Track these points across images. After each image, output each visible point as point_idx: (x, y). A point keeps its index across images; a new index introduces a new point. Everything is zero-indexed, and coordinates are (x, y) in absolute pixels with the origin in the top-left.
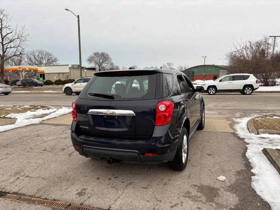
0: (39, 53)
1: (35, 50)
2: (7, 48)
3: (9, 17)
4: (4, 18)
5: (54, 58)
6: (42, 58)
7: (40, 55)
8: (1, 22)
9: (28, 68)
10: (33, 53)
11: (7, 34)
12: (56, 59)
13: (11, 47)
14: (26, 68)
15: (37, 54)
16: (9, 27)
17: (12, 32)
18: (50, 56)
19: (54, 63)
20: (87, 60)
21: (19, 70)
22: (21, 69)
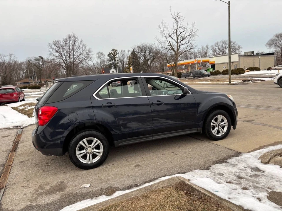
0: (223, 43)
1: (220, 41)
2: (180, 46)
3: (183, 18)
4: (179, 20)
5: (237, 46)
6: (225, 48)
7: (224, 46)
8: (177, 23)
9: (203, 60)
10: (217, 44)
11: (181, 33)
12: (239, 47)
13: (182, 45)
14: (200, 61)
15: (221, 44)
16: (183, 27)
17: (184, 31)
18: (233, 45)
19: (237, 51)
20: (266, 44)
21: (195, 62)
22: (197, 62)
